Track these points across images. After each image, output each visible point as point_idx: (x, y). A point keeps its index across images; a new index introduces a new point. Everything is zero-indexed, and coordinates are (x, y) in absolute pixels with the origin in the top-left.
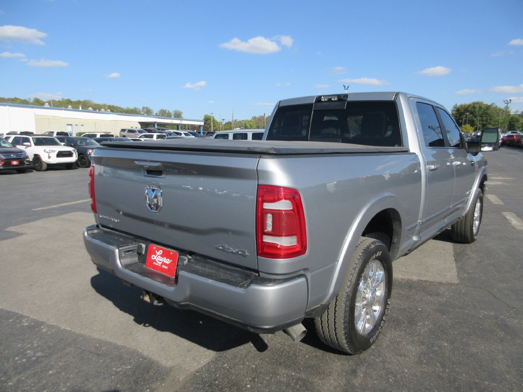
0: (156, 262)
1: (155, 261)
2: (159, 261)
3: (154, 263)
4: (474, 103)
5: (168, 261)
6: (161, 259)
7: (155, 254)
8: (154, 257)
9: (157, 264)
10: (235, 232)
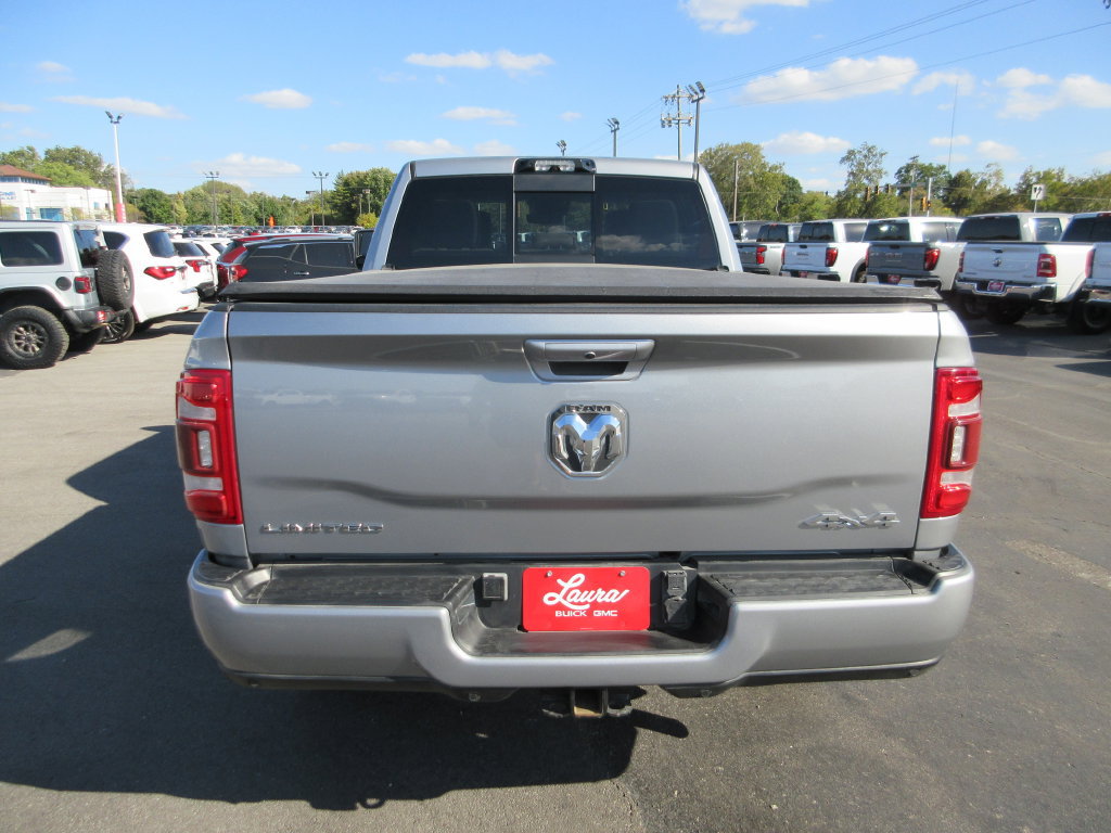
0: (566, 609)
1: (560, 607)
2: (580, 604)
3: (558, 614)
4: (374, 172)
5: (614, 596)
6: (588, 597)
7: (558, 589)
8: (551, 599)
9: (570, 614)
10: (866, 480)
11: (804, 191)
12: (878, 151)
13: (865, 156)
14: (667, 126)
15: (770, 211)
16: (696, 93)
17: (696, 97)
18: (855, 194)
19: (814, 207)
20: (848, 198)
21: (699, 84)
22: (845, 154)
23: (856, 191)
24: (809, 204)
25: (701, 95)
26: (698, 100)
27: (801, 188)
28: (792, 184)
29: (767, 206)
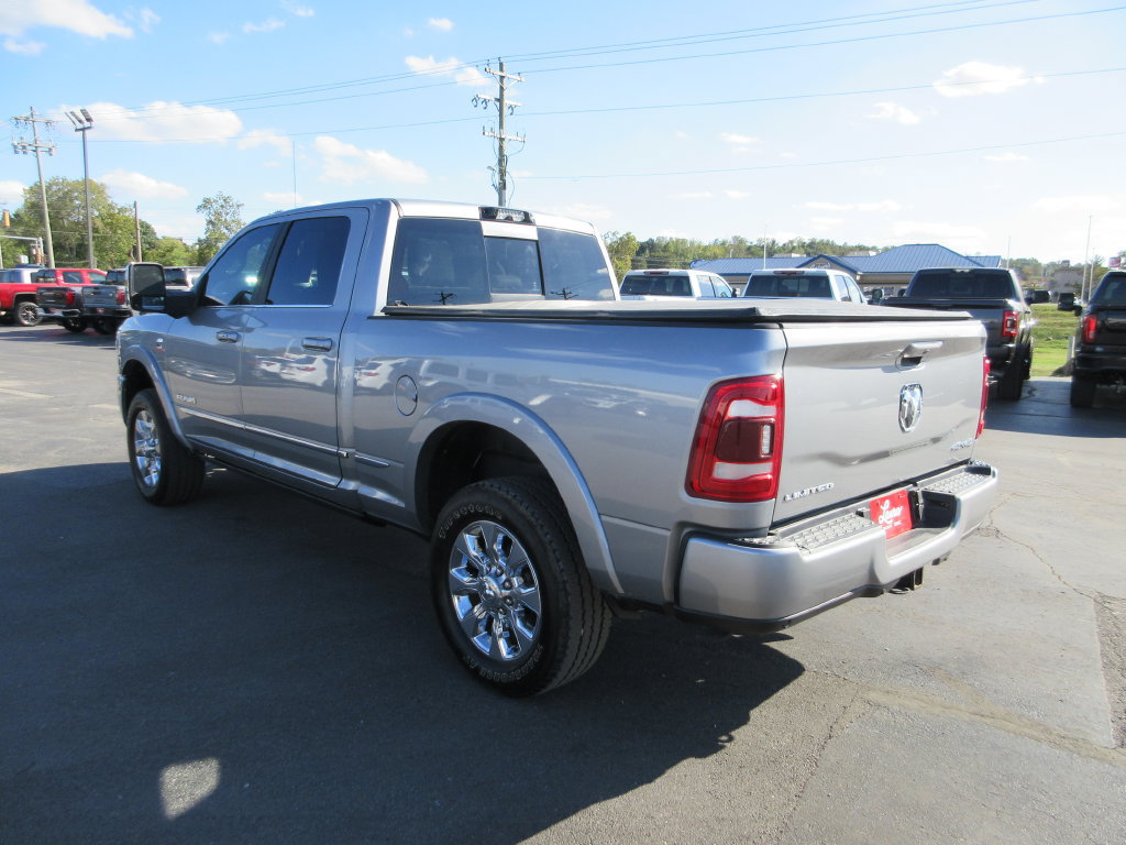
11: (159, 236)
12: (235, 201)
13: (222, 206)
14: (21, 153)
15: (124, 257)
16: (80, 121)
17: (80, 126)
18: (216, 242)
19: (173, 254)
20: (209, 246)
21: (84, 112)
22: (201, 203)
23: (217, 240)
24: (168, 251)
25: (87, 124)
26: (83, 129)
27: (155, 234)
28: (147, 230)
29: (120, 250)
